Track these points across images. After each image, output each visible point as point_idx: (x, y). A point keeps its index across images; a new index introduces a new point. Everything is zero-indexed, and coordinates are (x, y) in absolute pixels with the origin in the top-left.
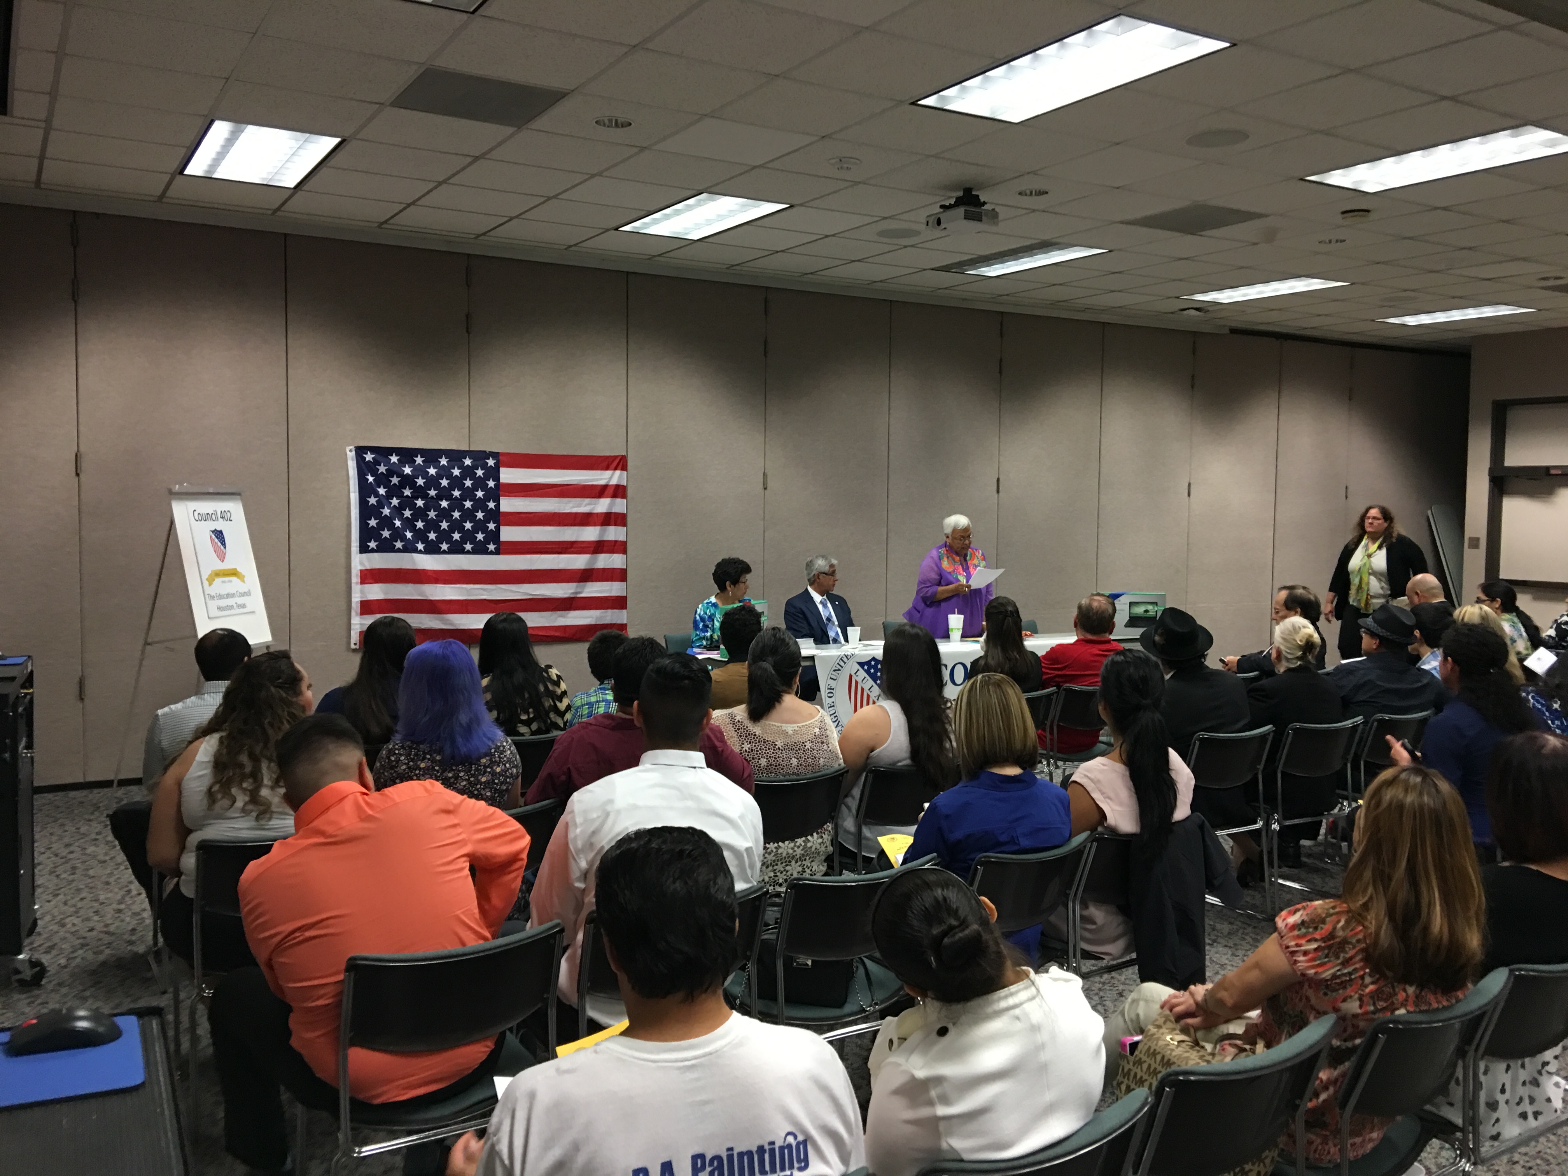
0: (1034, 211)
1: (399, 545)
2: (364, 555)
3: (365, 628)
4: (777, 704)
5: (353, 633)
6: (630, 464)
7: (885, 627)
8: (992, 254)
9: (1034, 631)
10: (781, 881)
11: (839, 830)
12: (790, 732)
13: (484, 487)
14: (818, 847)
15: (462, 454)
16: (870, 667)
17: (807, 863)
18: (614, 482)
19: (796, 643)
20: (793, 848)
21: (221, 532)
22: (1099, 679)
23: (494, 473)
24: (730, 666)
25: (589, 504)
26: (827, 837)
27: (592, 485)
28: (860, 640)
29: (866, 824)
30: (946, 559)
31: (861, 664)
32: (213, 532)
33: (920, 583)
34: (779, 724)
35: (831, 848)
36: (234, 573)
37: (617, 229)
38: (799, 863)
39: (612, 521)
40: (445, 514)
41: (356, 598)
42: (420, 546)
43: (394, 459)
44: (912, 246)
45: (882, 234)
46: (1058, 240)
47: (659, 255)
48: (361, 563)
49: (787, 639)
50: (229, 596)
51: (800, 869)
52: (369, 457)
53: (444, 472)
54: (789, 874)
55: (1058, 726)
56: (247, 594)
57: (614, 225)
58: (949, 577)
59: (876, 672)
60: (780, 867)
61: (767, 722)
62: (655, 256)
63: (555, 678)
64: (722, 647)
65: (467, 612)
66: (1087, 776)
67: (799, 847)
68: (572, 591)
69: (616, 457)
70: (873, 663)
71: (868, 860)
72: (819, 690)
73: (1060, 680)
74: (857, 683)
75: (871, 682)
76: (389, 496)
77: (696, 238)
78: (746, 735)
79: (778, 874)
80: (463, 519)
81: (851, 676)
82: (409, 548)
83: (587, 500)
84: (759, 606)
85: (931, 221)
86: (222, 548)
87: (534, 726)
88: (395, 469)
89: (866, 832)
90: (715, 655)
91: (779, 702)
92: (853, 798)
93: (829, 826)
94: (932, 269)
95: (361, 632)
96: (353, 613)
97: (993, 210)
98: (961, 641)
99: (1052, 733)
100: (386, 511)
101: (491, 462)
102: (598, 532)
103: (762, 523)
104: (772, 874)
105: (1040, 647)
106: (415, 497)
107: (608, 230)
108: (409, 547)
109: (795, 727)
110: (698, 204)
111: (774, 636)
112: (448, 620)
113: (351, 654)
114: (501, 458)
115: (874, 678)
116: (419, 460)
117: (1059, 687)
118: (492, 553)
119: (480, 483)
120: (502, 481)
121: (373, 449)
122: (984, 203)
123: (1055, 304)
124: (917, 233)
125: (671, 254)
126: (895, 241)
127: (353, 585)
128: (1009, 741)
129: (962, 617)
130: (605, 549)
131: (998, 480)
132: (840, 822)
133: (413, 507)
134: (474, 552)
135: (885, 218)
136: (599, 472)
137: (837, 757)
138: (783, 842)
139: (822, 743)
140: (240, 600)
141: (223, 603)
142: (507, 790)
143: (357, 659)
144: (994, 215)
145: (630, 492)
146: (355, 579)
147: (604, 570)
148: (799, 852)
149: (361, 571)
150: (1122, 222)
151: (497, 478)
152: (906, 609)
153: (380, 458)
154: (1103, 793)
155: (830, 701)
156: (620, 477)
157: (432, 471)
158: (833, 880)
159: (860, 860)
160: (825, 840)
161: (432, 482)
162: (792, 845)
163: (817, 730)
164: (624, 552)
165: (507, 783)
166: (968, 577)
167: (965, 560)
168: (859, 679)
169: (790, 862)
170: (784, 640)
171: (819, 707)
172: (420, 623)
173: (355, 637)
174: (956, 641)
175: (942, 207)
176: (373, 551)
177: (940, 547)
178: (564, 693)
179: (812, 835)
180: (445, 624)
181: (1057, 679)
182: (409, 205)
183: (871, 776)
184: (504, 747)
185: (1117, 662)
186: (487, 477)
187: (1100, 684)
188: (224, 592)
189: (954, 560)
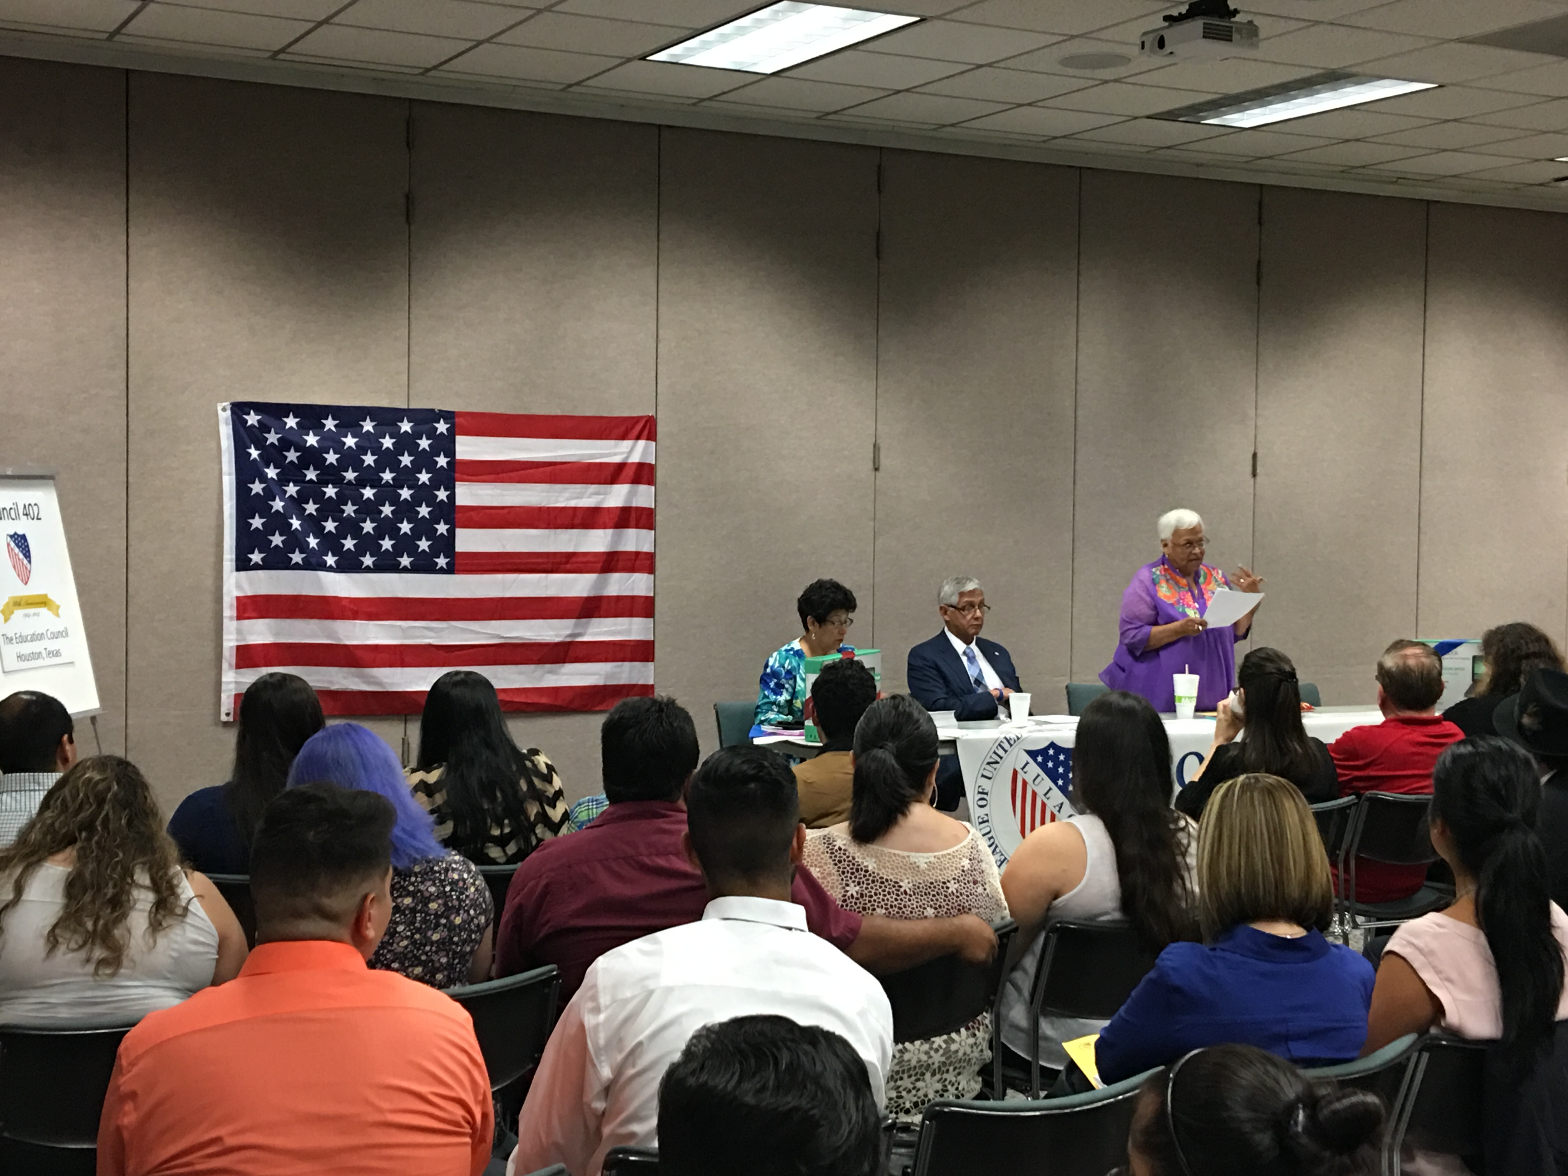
0: (1317, 23)
1: (297, 557)
2: (243, 574)
3: (243, 690)
4: (900, 817)
5: (224, 696)
6: (661, 429)
7: (1070, 692)
8: (1247, 93)
9: (1316, 703)
10: (908, 1105)
11: (1002, 1023)
12: (923, 866)
13: (431, 467)
14: (969, 1050)
15: (398, 414)
16: (1046, 758)
17: (950, 1077)
18: (635, 458)
19: (930, 720)
20: (927, 1053)
21: (23, 537)
22: (1432, 781)
23: (446, 445)
24: (827, 756)
25: (597, 493)
26: (982, 1035)
27: (601, 464)
28: (1031, 714)
29: (1046, 1015)
30: (1164, 585)
31: (1033, 754)
32: (11, 537)
33: (1124, 622)
34: (905, 854)
35: (989, 1053)
36: (43, 602)
37: (644, 58)
38: (938, 1076)
39: (633, 521)
40: (369, 509)
41: (230, 642)
42: (330, 560)
43: (291, 422)
44: (1116, 81)
45: (1069, 61)
46: (1354, 70)
47: (710, 99)
48: (239, 586)
49: (916, 714)
50: (37, 637)
51: (939, 1086)
52: (252, 419)
53: (369, 443)
54: (920, 1093)
55: (1357, 858)
56: (62, 634)
57: (639, 52)
58: (1171, 612)
59: (1056, 767)
60: (906, 1083)
61: (886, 850)
62: (704, 100)
63: (544, 770)
64: (809, 723)
65: (403, 664)
66: (1413, 944)
67: (937, 1051)
68: (568, 632)
69: (638, 419)
70: (1051, 752)
71: (1050, 1075)
72: (964, 794)
73: (1361, 784)
74: (1025, 783)
75: (1048, 783)
76: (283, 480)
77: (769, 72)
78: (853, 871)
79: (904, 1094)
80: (398, 516)
81: (1015, 773)
82: (314, 563)
83: (593, 488)
84: (866, 657)
85: (1149, 40)
86: (25, 561)
87: (512, 849)
88: (291, 437)
89: (1046, 1028)
90: (796, 737)
91: (904, 814)
92: (1025, 971)
93: (987, 1018)
94: (1149, 117)
95: (237, 696)
96: (225, 665)
97: (1250, 23)
98: (1195, 717)
99: (1347, 870)
100: (278, 505)
101: (442, 427)
102: (609, 538)
103: (872, 524)
104: (894, 1094)
105: (1331, 728)
106: (323, 482)
107: (629, 60)
108: (313, 561)
109: (930, 857)
110: (775, 17)
111: (896, 707)
112: (373, 677)
113: (221, 730)
114: (457, 420)
115: (1053, 776)
116: (330, 424)
117: (1359, 796)
118: (442, 571)
119: (424, 461)
120: (459, 456)
121: (258, 407)
122: (1236, 12)
123: (1347, 171)
124: (1125, 60)
125: (731, 97)
126: (1088, 73)
127: (226, 622)
128: (1280, 883)
129: (1196, 678)
130: (621, 564)
131: (1255, 456)
132: (1003, 1010)
133: (319, 497)
134: (414, 569)
135: (1073, 37)
136: (612, 442)
137: (999, 906)
138: (912, 1042)
139: (975, 882)
140: (52, 645)
141: (27, 648)
142: (472, 952)
143: (231, 738)
144: (1251, 31)
145: (660, 474)
146: (229, 611)
147: (618, 598)
148: (937, 1058)
149: (238, 598)
150: (1460, 40)
151: (450, 453)
152: (1105, 666)
153: (269, 421)
154: (1438, 972)
155: (981, 812)
156: (645, 451)
157: (350, 441)
158: (991, 1106)
159: (1035, 1073)
160: (980, 1040)
161: (351, 459)
162: (926, 1047)
163: (966, 863)
164: (651, 570)
165: (472, 941)
166: (1202, 610)
167: (1197, 583)
168: (1029, 779)
169: (923, 1074)
170: (910, 715)
171: (967, 824)
172: (331, 682)
173: (227, 703)
174: (1187, 717)
175: (1166, 18)
176: (257, 567)
177: (1155, 565)
178: (559, 794)
179: (958, 1032)
180: (369, 683)
181: (1355, 784)
182: (320, 24)
183: (1054, 937)
184: (464, 880)
185: (1461, 756)
186: (435, 450)
187: (1432, 790)
188: (27, 631)
189: (1177, 583)
